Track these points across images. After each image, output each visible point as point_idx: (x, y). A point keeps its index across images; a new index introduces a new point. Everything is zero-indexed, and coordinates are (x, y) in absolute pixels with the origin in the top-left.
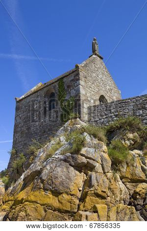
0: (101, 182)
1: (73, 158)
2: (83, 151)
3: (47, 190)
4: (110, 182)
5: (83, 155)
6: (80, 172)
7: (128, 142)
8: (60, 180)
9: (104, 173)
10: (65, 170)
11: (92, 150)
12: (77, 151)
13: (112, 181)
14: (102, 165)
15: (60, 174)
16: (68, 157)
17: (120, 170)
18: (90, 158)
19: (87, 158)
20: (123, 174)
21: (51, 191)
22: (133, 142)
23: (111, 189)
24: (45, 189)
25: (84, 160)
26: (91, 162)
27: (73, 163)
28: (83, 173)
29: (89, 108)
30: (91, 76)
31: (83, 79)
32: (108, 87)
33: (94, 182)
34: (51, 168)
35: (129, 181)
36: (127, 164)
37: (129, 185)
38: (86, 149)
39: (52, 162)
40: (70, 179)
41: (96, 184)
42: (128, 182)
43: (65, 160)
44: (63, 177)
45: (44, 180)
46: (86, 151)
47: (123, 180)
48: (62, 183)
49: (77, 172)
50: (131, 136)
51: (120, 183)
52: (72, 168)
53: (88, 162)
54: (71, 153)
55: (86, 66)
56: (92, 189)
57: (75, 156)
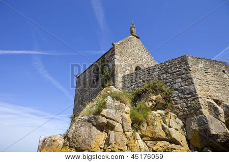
0: (119, 140)
1: (95, 118)
2: (104, 112)
3: (72, 147)
4: (129, 140)
5: (103, 116)
6: (102, 131)
7: (151, 104)
8: (82, 138)
9: (124, 132)
10: (87, 129)
11: (113, 111)
12: (98, 113)
13: (132, 140)
14: (122, 125)
15: (83, 133)
16: (91, 118)
17: (140, 129)
18: (110, 119)
19: (107, 118)
20: (144, 133)
21: (75, 148)
22: (155, 103)
23: (129, 147)
24: (71, 147)
25: (104, 120)
26: (111, 122)
27: (95, 124)
28: (104, 132)
29: (124, 77)
30: (127, 52)
31: (118, 54)
32: (144, 60)
33: (112, 141)
34: (76, 128)
35: (150, 139)
36: (148, 123)
37: (149, 143)
38: (106, 110)
39: (78, 123)
40: (91, 137)
41: (114, 142)
42: (149, 141)
43: (89, 121)
44: (86, 136)
45: (69, 138)
46: (107, 112)
47: (144, 138)
48: (84, 141)
49: (99, 132)
50: (154, 97)
51: (140, 141)
52: (94, 128)
53: (108, 122)
54: (94, 114)
55: (122, 44)
56: (109, 147)
57: (97, 116)
